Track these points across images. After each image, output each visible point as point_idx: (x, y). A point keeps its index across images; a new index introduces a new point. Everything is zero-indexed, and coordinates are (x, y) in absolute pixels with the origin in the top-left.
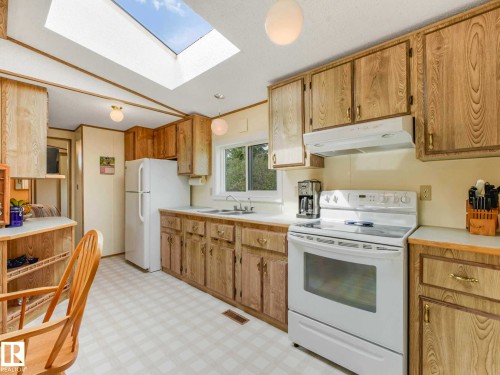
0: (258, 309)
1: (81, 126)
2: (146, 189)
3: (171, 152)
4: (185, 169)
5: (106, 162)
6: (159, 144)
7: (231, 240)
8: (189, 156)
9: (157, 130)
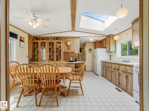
0: (126, 89)
1: (85, 43)
2: (98, 56)
3: (105, 46)
4: (108, 50)
5: (90, 50)
6: (102, 44)
7: (118, 69)
8: (109, 47)
9: (101, 41)
